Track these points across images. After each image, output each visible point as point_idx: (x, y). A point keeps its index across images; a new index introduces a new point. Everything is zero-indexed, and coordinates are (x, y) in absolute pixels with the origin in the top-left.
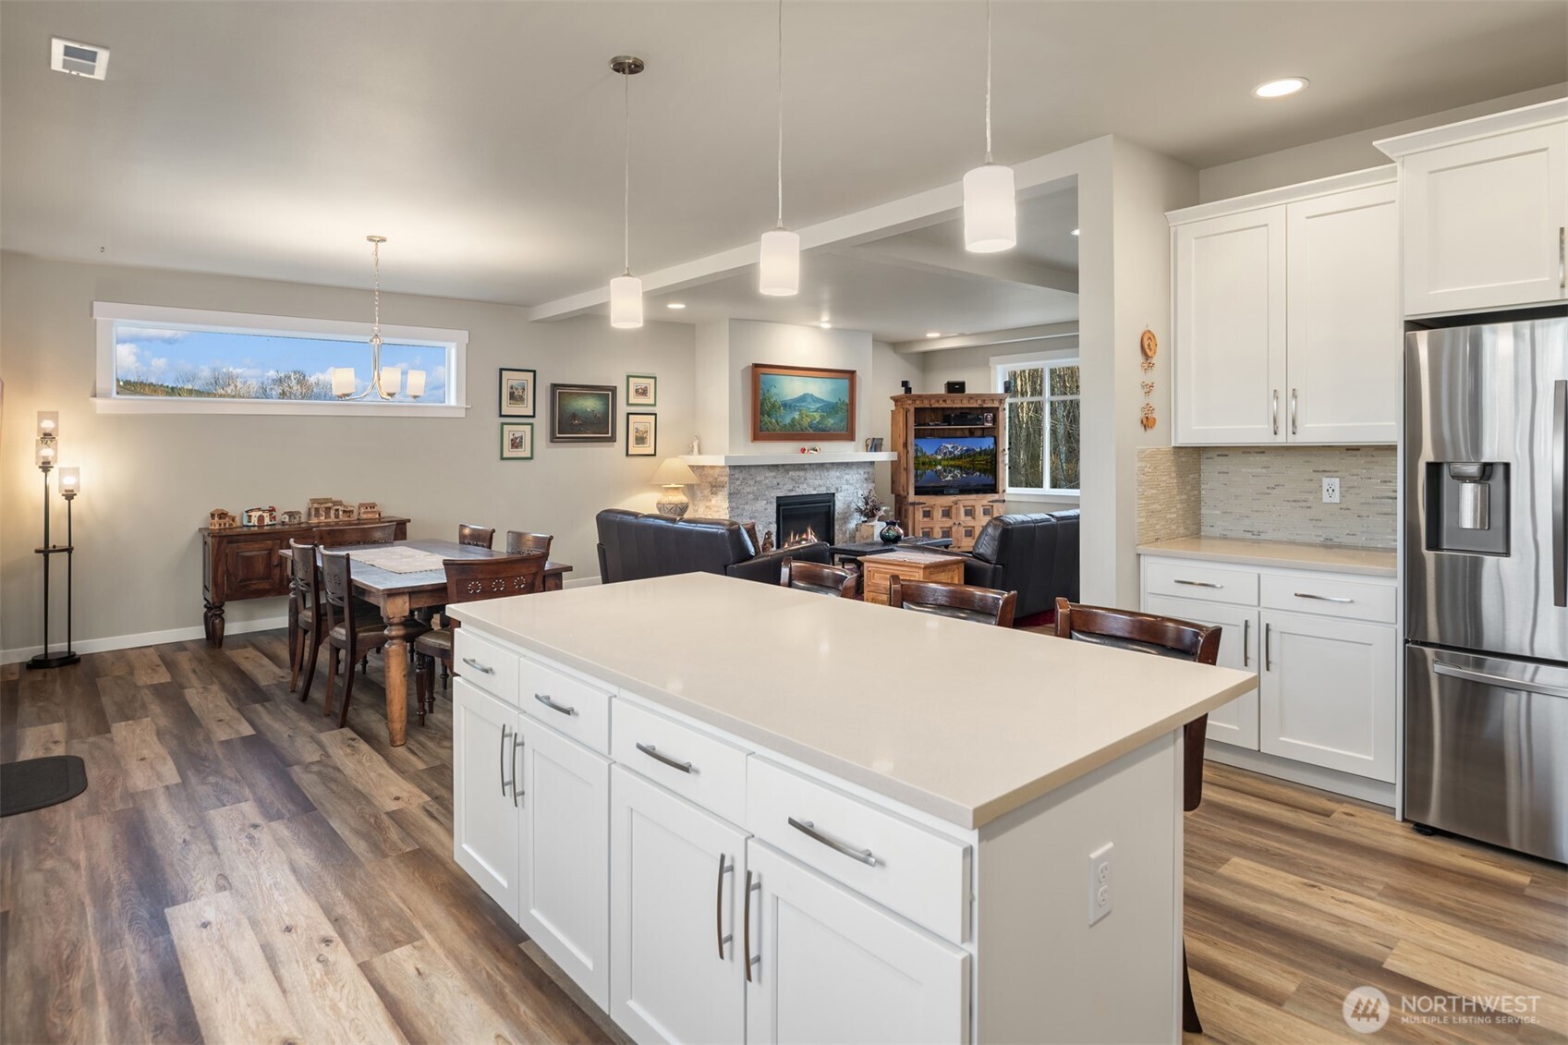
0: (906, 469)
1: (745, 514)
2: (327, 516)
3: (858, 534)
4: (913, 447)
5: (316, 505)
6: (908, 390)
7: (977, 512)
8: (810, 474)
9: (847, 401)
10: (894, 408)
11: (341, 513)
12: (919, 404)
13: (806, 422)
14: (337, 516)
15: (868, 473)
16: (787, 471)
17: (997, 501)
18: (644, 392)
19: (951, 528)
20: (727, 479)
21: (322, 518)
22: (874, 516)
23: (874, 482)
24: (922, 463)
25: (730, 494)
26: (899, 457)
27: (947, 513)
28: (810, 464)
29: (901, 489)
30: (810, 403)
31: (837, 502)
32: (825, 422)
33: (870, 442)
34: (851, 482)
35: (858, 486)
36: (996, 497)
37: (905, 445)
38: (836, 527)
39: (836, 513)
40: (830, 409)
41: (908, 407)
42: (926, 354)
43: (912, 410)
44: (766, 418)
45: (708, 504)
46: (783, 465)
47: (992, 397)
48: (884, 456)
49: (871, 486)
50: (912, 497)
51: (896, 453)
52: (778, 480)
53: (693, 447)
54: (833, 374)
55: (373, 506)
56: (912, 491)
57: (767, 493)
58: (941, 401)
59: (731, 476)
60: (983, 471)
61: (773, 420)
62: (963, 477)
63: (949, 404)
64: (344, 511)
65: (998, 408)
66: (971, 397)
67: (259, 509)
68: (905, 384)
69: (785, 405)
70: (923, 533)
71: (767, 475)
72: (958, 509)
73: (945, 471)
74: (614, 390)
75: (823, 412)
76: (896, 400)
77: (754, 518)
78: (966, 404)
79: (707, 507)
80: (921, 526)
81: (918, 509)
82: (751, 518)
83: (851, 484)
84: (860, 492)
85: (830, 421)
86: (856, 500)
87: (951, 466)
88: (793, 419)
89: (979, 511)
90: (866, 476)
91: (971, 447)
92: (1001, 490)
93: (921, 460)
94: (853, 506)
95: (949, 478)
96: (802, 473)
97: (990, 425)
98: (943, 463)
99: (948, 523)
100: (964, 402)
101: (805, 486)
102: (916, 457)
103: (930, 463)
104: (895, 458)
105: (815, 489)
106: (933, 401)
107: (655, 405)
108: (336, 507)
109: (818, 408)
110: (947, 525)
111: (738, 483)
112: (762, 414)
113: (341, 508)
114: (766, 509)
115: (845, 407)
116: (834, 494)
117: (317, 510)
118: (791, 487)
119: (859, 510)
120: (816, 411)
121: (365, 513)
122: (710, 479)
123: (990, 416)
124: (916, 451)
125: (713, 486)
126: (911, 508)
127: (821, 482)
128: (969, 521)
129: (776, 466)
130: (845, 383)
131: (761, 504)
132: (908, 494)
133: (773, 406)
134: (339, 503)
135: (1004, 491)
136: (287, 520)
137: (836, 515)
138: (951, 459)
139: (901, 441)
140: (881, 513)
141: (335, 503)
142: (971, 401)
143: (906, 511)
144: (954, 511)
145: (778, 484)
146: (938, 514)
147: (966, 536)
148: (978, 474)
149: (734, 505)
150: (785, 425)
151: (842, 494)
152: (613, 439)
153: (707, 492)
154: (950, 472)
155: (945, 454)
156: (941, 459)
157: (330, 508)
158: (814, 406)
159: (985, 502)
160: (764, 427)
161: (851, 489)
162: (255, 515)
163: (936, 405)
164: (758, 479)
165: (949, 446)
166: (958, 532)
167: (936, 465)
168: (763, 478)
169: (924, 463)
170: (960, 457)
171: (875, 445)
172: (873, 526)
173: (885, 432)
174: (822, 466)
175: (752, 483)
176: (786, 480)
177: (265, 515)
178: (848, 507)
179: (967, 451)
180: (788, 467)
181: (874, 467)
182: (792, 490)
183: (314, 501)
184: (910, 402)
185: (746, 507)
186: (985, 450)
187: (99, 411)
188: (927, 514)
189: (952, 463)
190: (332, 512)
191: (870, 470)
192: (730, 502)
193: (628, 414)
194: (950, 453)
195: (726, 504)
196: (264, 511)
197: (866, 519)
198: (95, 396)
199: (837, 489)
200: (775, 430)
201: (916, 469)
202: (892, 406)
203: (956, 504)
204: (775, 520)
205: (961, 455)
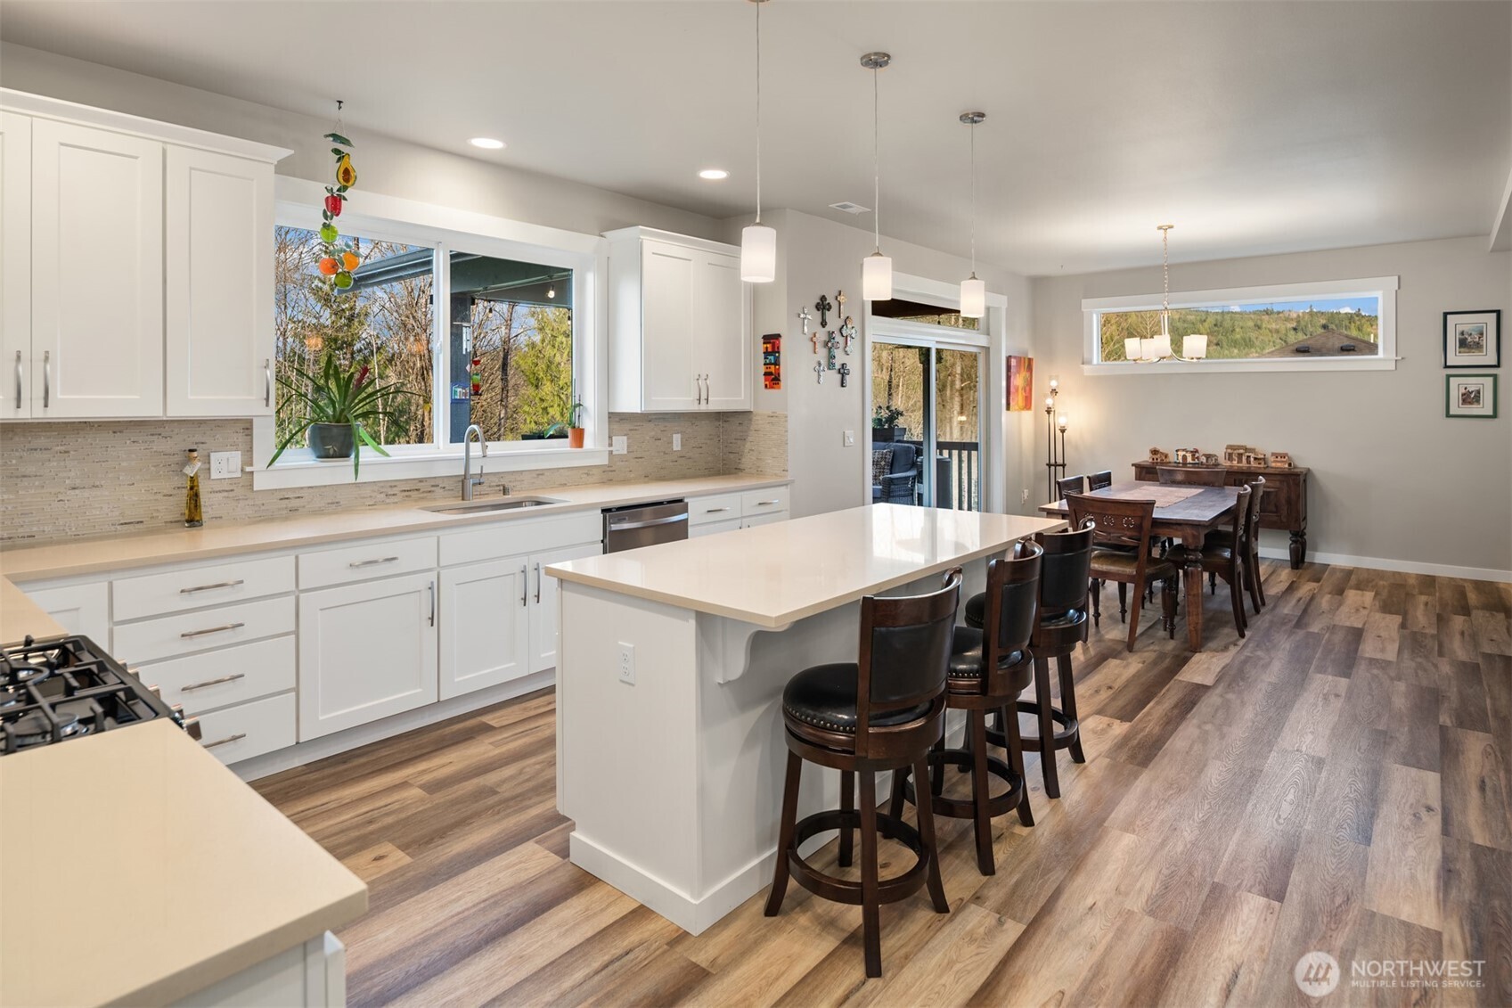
2: (1240, 461)
5: (1229, 451)
11: (1252, 459)
14: (1248, 462)
21: (1235, 463)
55: (1283, 456)
64: (1255, 459)
67: (1184, 450)
108: (1248, 454)
113: (1252, 455)
117: (1230, 455)
121: (1275, 462)
134: (1252, 450)
136: (1204, 461)
141: (1246, 450)
157: (1242, 454)
162: (1181, 453)
177: (1188, 455)
183: (1229, 447)
187: (1085, 374)
190: (1244, 459)
196: (1187, 452)
198: (1083, 364)
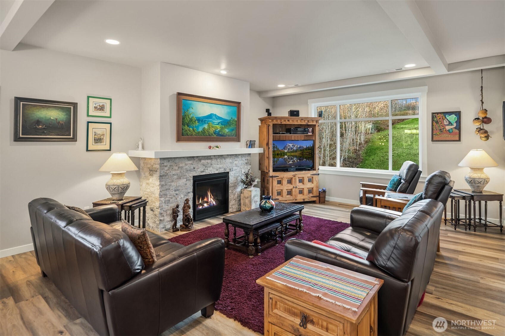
0: (268, 158)
1: (171, 188)
3: (242, 195)
4: (272, 145)
6: (269, 114)
7: (305, 181)
8: (214, 161)
9: (236, 119)
10: (260, 124)
12: (275, 122)
13: (212, 130)
15: (247, 160)
16: (200, 160)
17: (315, 175)
18: (102, 108)
19: (292, 189)
20: (158, 166)
22: (251, 185)
23: (250, 165)
24: (277, 154)
25: (160, 176)
26: (264, 151)
27: (290, 182)
28: (214, 156)
29: (265, 168)
30: (214, 119)
31: (230, 177)
32: (223, 131)
33: (248, 143)
34: (238, 165)
35: (242, 167)
36: (314, 172)
37: (268, 144)
38: (230, 191)
39: (230, 183)
40: (226, 123)
41: (269, 123)
42: (274, 98)
43: (271, 125)
44: (186, 127)
45: (148, 182)
46: (197, 157)
47: (312, 119)
48: (256, 150)
49: (249, 167)
50: (271, 173)
51: (262, 149)
52: (194, 166)
53: (138, 145)
54: (228, 103)
56: (271, 169)
57: (187, 174)
58: (287, 121)
59: (161, 165)
60: (308, 158)
61: (191, 129)
62: (298, 162)
63: (291, 122)
65: (315, 125)
66: (302, 119)
68: (268, 111)
69: (199, 120)
70: (277, 192)
71: (187, 163)
72: (295, 179)
73: (289, 158)
74: (75, 105)
75: (222, 125)
76: (262, 120)
77: (178, 190)
78: (299, 123)
79: (147, 184)
80: (276, 189)
81: (275, 180)
82: (175, 191)
83: (239, 167)
84: (243, 171)
85: (226, 131)
86: (240, 175)
87: (292, 156)
88: (204, 129)
89: (306, 180)
90: (246, 161)
91: (302, 146)
92: (317, 169)
93: (276, 152)
94: (239, 178)
95: (291, 162)
96: (209, 161)
97: (310, 134)
98: (288, 154)
99: (290, 187)
100: (299, 121)
101: (211, 168)
102: (274, 151)
103: (281, 154)
104: (262, 152)
105: (217, 170)
106: (282, 121)
107: (110, 117)
109: (219, 123)
110: (290, 188)
111: (166, 168)
112: (183, 124)
114: (186, 184)
115: (234, 123)
116: (228, 172)
118: (202, 170)
119: (243, 182)
120: (218, 124)
122: (149, 166)
123: (310, 129)
124: (274, 147)
125: (151, 171)
126: (271, 179)
127: (221, 166)
128: (300, 186)
129: (193, 157)
130: (235, 109)
131: (182, 182)
132: (269, 171)
133: (191, 120)
135: (319, 169)
137: (230, 185)
138: (292, 152)
139: (265, 142)
140: (255, 183)
142: (302, 121)
143: (268, 180)
144: (293, 180)
145: (194, 168)
146: (285, 182)
147: (299, 193)
148: (305, 160)
149: (163, 183)
150: (199, 132)
151: (233, 172)
152: (74, 139)
153: (147, 174)
154: (292, 159)
155: (289, 149)
156: (287, 152)
158: (217, 121)
159: (309, 175)
160: (185, 133)
161: (238, 169)
163: (284, 123)
164: (181, 165)
165: (291, 145)
166: (295, 192)
167: (284, 155)
168: (184, 165)
169: (278, 154)
170: (296, 151)
171: (251, 144)
172: (251, 191)
173: (256, 137)
174: (221, 157)
175: (177, 168)
176: (200, 165)
178: (237, 179)
179: (300, 147)
180: (200, 158)
181: (250, 157)
182: (203, 172)
184: (270, 121)
185: (173, 184)
186: (308, 147)
188: (279, 182)
189: (292, 154)
191: (249, 158)
192: (160, 181)
193: (88, 122)
194: (292, 149)
195: (158, 183)
197: (246, 186)
199: (230, 170)
200: (192, 135)
201: (274, 158)
202: (259, 123)
203: (295, 176)
204: (192, 190)
205: (297, 150)
